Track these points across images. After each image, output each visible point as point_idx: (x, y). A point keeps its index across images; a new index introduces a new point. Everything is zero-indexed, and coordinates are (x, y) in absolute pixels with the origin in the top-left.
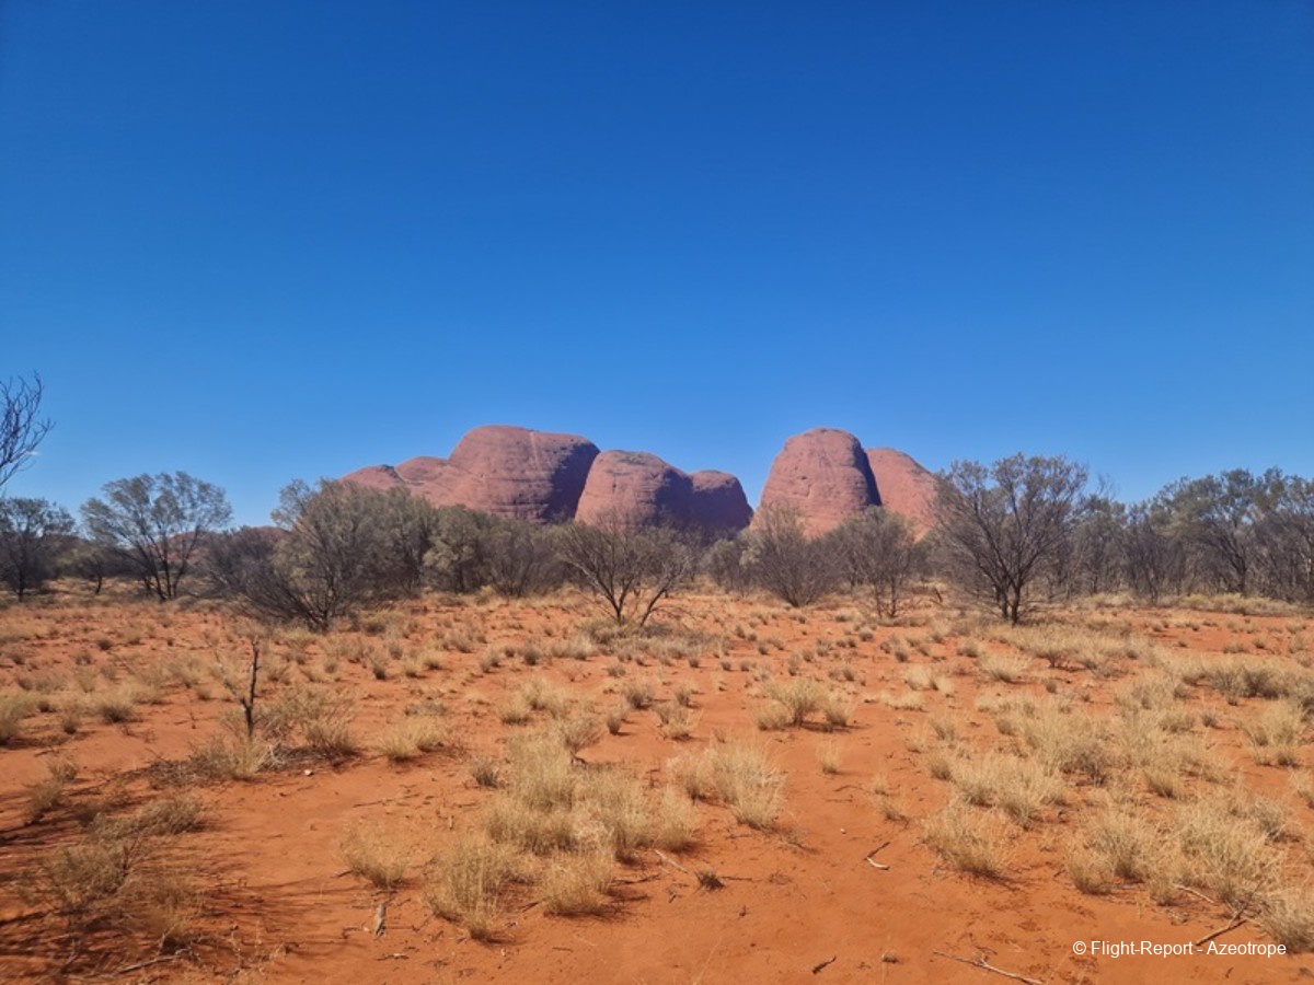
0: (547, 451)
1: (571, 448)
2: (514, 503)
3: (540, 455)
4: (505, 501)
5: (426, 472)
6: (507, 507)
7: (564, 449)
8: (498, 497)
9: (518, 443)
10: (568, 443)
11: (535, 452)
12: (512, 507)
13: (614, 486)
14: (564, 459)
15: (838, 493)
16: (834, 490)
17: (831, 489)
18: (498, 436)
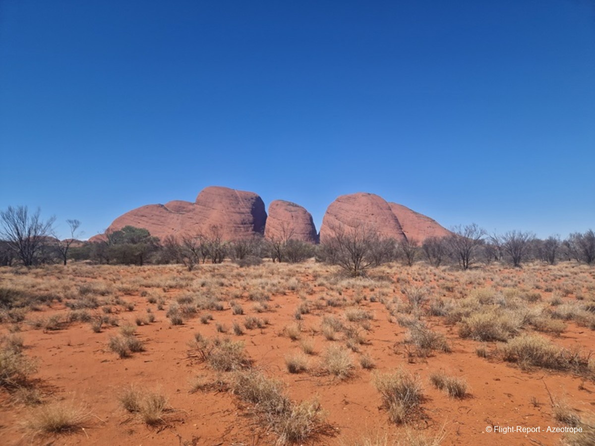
0: (246, 199)
1: (255, 198)
2: (242, 224)
3: (243, 201)
4: (238, 222)
5: (184, 208)
6: (240, 226)
7: (252, 199)
8: (235, 221)
9: (232, 195)
10: (254, 196)
11: (240, 200)
12: (242, 226)
13: (292, 217)
14: (253, 203)
15: (389, 221)
16: (387, 220)
17: (386, 220)
18: (222, 192)
